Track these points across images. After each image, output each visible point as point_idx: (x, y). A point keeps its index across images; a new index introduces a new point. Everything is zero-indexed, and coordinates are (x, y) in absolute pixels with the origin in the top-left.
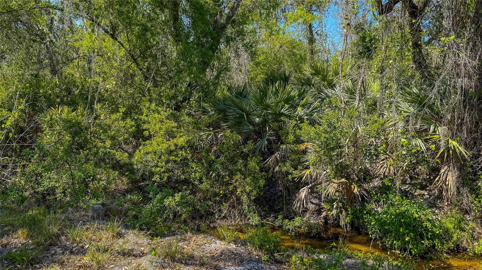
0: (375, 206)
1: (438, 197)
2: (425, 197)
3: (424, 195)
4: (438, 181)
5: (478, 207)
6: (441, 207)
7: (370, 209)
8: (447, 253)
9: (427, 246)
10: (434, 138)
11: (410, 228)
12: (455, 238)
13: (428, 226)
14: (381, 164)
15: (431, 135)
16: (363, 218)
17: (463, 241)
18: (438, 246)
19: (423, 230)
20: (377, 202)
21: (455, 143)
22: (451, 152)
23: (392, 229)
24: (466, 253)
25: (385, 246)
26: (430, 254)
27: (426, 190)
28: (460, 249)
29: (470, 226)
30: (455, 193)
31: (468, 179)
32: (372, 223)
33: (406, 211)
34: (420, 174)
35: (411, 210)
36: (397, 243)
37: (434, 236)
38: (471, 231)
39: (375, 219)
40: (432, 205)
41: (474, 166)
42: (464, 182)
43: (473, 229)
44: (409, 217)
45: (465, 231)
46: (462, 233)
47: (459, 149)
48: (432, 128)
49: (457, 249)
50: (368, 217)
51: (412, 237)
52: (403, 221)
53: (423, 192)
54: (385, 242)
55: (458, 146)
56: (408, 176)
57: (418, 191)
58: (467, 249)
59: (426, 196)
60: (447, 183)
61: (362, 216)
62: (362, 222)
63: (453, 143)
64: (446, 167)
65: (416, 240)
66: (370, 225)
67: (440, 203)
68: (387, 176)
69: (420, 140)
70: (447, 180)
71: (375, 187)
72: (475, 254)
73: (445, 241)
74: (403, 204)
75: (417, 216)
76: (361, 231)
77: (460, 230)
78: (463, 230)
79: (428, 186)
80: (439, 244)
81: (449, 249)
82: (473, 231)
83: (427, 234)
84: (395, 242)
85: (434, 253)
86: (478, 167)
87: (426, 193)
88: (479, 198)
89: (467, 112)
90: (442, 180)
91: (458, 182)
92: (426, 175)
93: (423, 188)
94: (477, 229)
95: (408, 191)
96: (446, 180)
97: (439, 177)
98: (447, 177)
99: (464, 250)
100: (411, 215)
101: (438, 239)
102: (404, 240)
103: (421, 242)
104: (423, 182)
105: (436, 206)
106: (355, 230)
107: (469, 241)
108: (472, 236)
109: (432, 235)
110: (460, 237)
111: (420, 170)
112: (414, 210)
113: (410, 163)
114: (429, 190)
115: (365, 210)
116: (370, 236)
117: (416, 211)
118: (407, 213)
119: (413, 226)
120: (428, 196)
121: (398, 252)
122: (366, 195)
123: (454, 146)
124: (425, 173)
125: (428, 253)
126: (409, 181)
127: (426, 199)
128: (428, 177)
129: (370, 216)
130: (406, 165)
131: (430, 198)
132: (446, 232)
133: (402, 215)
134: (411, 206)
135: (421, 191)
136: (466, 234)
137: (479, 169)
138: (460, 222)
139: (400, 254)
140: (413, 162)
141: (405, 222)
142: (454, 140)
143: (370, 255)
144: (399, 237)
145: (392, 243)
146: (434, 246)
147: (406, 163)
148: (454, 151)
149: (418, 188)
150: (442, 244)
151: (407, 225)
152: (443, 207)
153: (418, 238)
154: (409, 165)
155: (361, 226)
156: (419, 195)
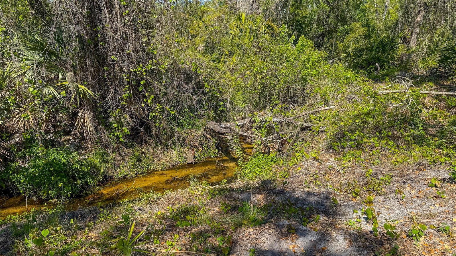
0: (22, 163)
1: (82, 139)
2: (70, 142)
3: (69, 139)
4: (78, 124)
5: (113, 139)
6: (86, 147)
7: (16, 167)
8: (99, 185)
9: (80, 185)
10: (64, 84)
11: (61, 174)
12: (102, 171)
13: (77, 167)
14: (17, 118)
15: (61, 82)
16: (11, 179)
17: (109, 171)
18: (90, 182)
19: (74, 172)
20: (23, 158)
21: (83, 87)
22: (81, 96)
23: (44, 181)
24: (113, 180)
25: (42, 199)
26: (84, 191)
27: (71, 135)
28: (108, 179)
29: (111, 157)
30: (94, 132)
31: (101, 118)
32: (22, 181)
33: (54, 159)
34: (62, 121)
35: (58, 157)
36: (52, 192)
37: (85, 174)
38: (113, 161)
39: (24, 176)
40: (78, 148)
41: (104, 105)
42: (99, 121)
43: (114, 159)
44: (58, 164)
45: (108, 162)
46: (107, 165)
47: (88, 92)
48: (60, 75)
49: (106, 179)
50: (15, 177)
51: (65, 181)
52: (52, 169)
53: (68, 137)
54: (41, 195)
55: (87, 90)
56: (51, 125)
57: (63, 137)
58: (113, 177)
59: (72, 140)
60: (86, 125)
61: (9, 177)
62: (11, 183)
63: (83, 88)
64: (82, 111)
65: (70, 183)
66: (20, 183)
67: (85, 144)
68: (27, 130)
69: (52, 88)
70: (86, 121)
71: (17, 143)
72: (119, 178)
73: (95, 175)
74: (49, 153)
75: (65, 161)
76: (12, 193)
77: (105, 163)
78: (106, 162)
79: (72, 131)
80: (91, 180)
81: (99, 181)
82: (114, 161)
83: (78, 174)
84: (49, 192)
85: (88, 189)
86: (107, 106)
87: (71, 138)
88: (113, 132)
89: (88, 58)
90: (81, 122)
91: (94, 122)
92: (68, 120)
93: (67, 133)
94: (117, 157)
95: (53, 139)
96: (84, 123)
97: (77, 121)
98: (84, 120)
99: (111, 178)
100: (59, 162)
101: (89, 176)
102: (58, 187)
103: (74, 184)
104: (66, 128)
105: (82, 147)
106: (5, 195)
107: (113, 169)
108: (114, 165)
109: (83, 174)
110: (105, 169)
111: (62, 117)
112: (61, 156)
113: (48, 112)
114: (73, 135)
115: (11, 170)
116: (23, 195)
117: (63, 157)
118: (56, 161)
119: (65, 172)
120: (73, 140)
121: (55, 200)
122: (8, 154)
123: (83, 91)
124: (67, 119)
125: (82, 191)
126: (52, 130)
127: (72, 143)
128: (70, 123)
129: (17, 175)
130: (45, 114)
131: (75, 141)
132: (94, 168)
133: (50, 164)
134: (57, 153)
135: (66, 137)
136: (110, 164)
137: (108, 108)
138: (103, 156)
139: (57, 201)
140: (52, 110)
141: (54, 170)
142: (82, 85)
143: (27, 213)
144: (52, 185)
145: (48, 193)
146: (87, 183)
147: (45, 113)
148: (84, 94)
149: (62, 135)
150: (93, 179)
151: (58, 173)
152: (88, 147)
153: (71, 181)
154: (49, 114)
155: (11, 188)
156: (65, 141)
